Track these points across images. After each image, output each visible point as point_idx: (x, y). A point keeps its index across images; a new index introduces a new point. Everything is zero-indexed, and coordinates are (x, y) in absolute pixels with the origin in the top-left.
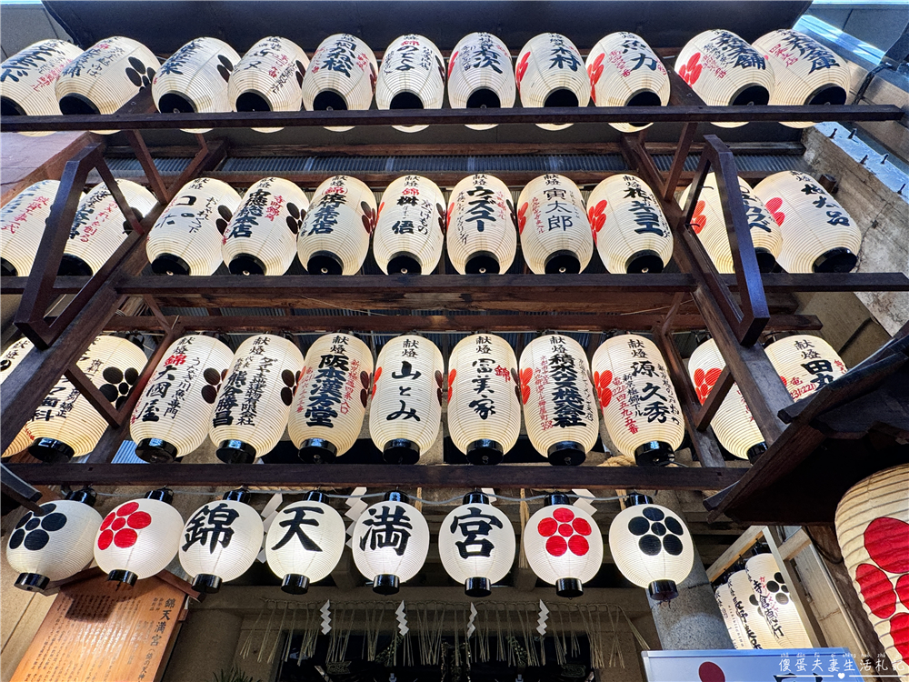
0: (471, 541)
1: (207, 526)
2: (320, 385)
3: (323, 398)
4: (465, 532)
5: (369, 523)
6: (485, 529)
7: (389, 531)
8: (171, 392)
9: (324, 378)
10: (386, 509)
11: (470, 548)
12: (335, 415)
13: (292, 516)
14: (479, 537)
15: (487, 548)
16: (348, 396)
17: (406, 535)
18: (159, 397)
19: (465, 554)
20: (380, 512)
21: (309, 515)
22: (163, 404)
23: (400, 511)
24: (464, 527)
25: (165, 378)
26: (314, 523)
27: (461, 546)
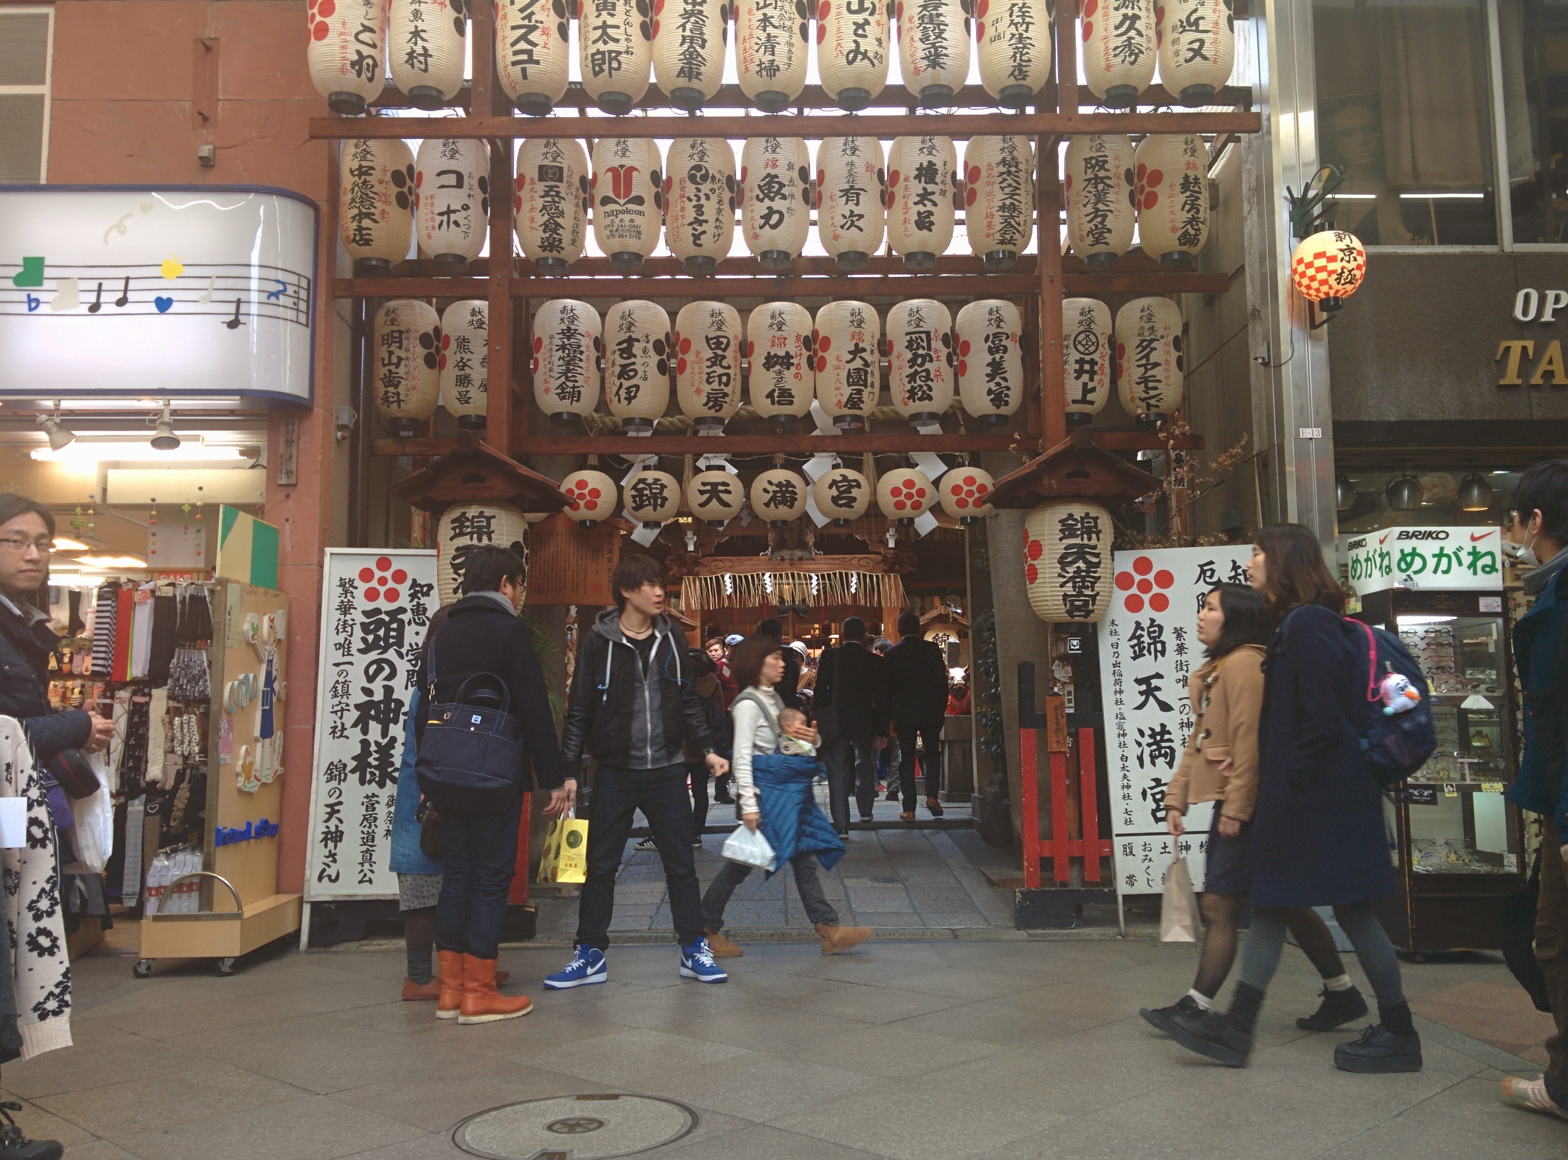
13: (709, 487)
15: (851, 501)
17: (794, 500)
26: (728, 492)
27: (834, 499)
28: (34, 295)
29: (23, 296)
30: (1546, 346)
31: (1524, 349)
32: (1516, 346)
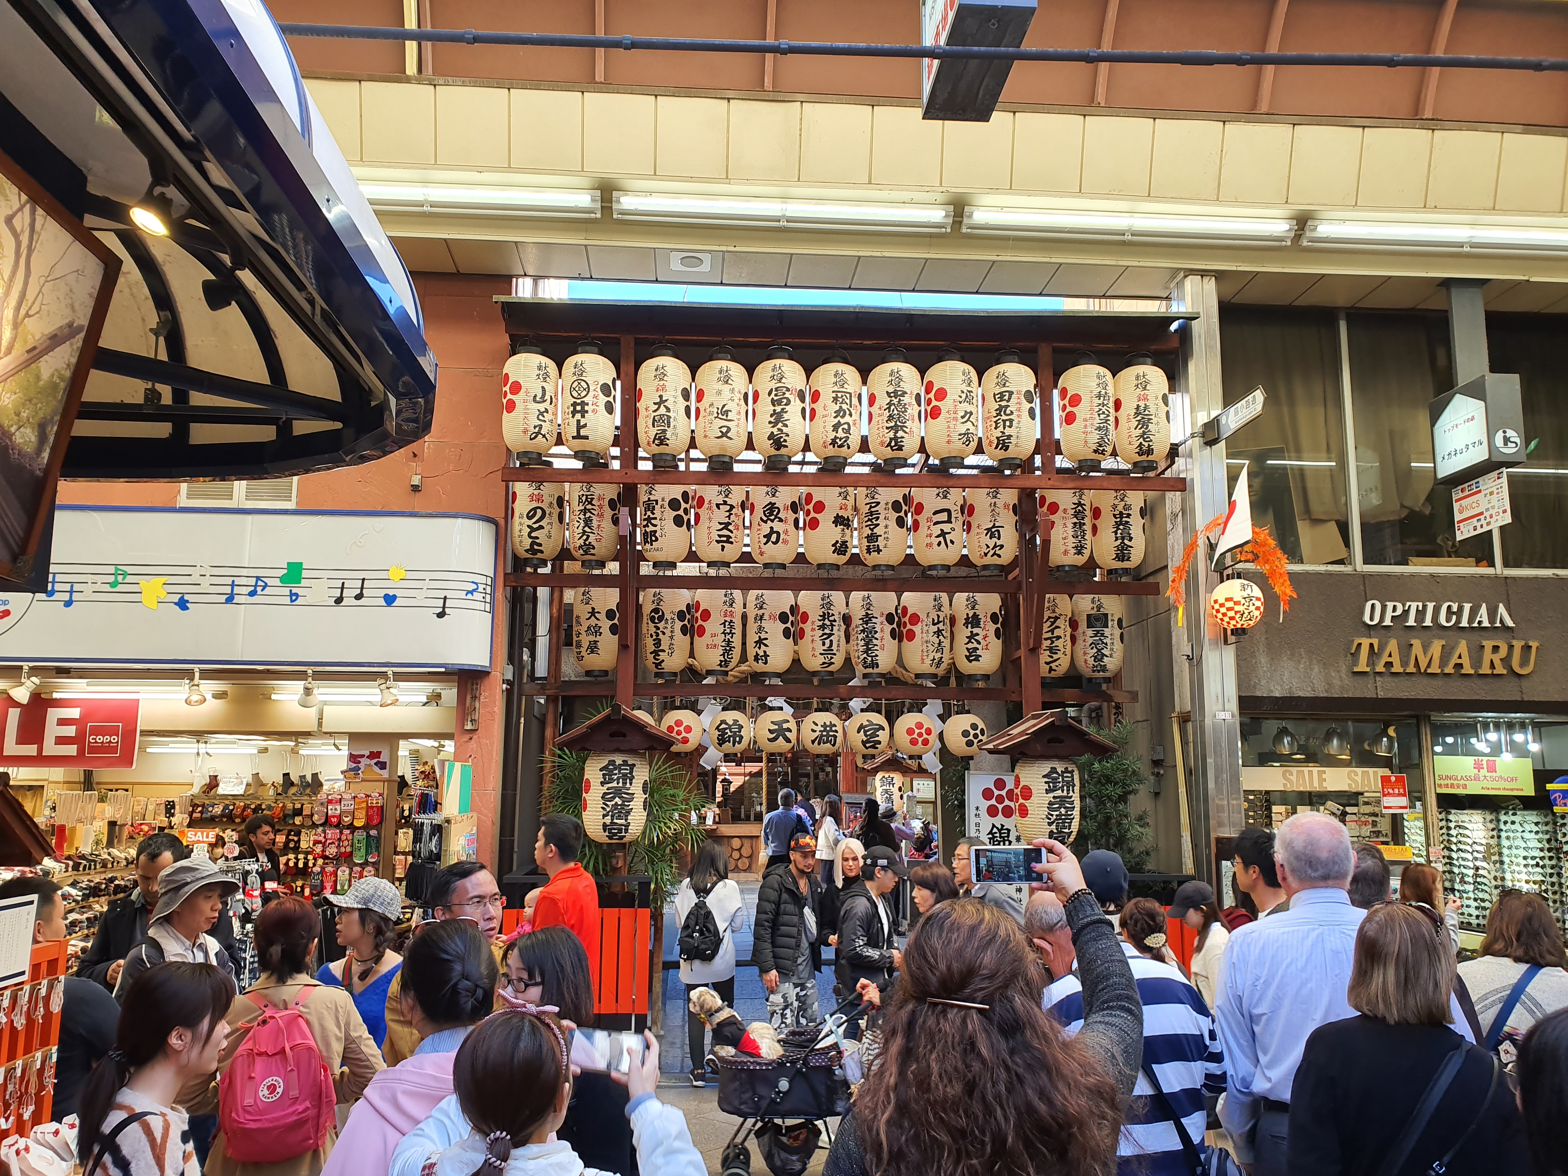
28: (294, 591)
29: (286, 591)
30: (1386, 643)
31: (1371, 645)
32: (1365, 642)
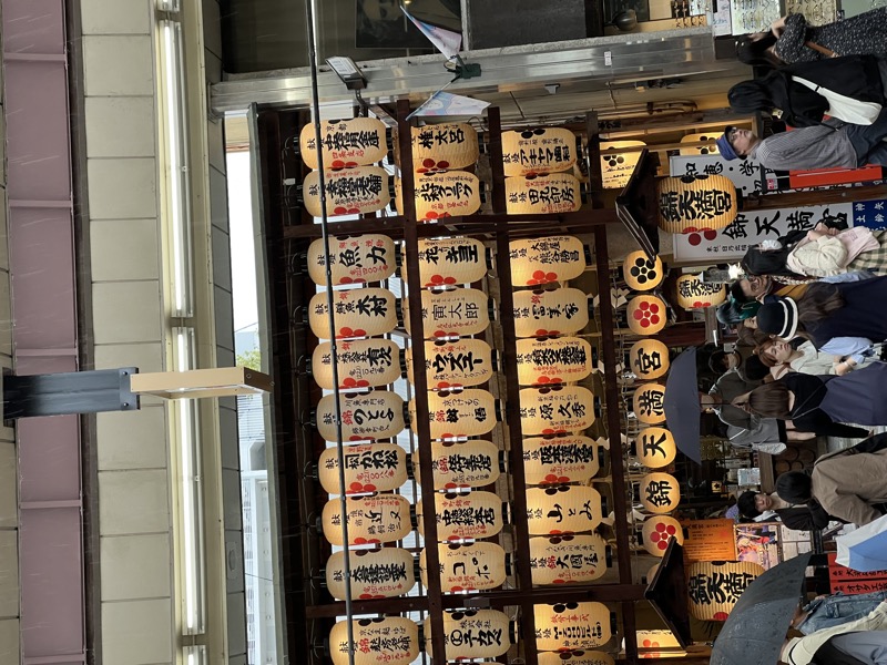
0: (653, 363)
1: (659, 494)
2: (566, 459)
3: (576, 454)
4: (649, 366)
5: (649, 412)
6: (646, 357)
7: (653, 400)
8: (576, 553)
9: (561, 458)
10: (641, 405)
11: (656, 364)
12: (585, 446)
13: (650, 450)
14: (651, 359)
15: (656, 355)
16: (569, 442)
17: (654, 392)
18: (582, 559)
19: (659, 366)
20: (643, 408)
21: (649, 441)
22: (587, 554)
23: (641, 398)
24: (646, 367)
25: (568, 562)
26: (652, 438)
27: (655, 368)
